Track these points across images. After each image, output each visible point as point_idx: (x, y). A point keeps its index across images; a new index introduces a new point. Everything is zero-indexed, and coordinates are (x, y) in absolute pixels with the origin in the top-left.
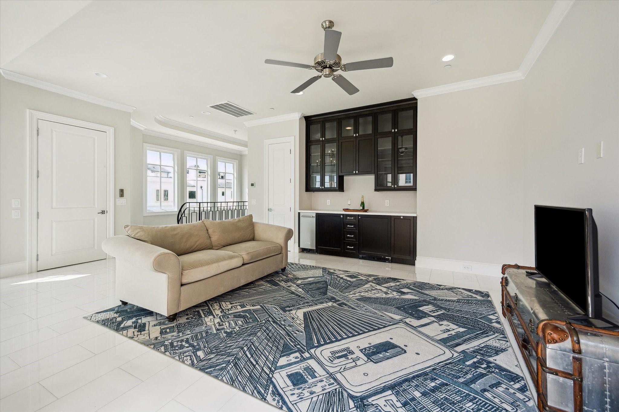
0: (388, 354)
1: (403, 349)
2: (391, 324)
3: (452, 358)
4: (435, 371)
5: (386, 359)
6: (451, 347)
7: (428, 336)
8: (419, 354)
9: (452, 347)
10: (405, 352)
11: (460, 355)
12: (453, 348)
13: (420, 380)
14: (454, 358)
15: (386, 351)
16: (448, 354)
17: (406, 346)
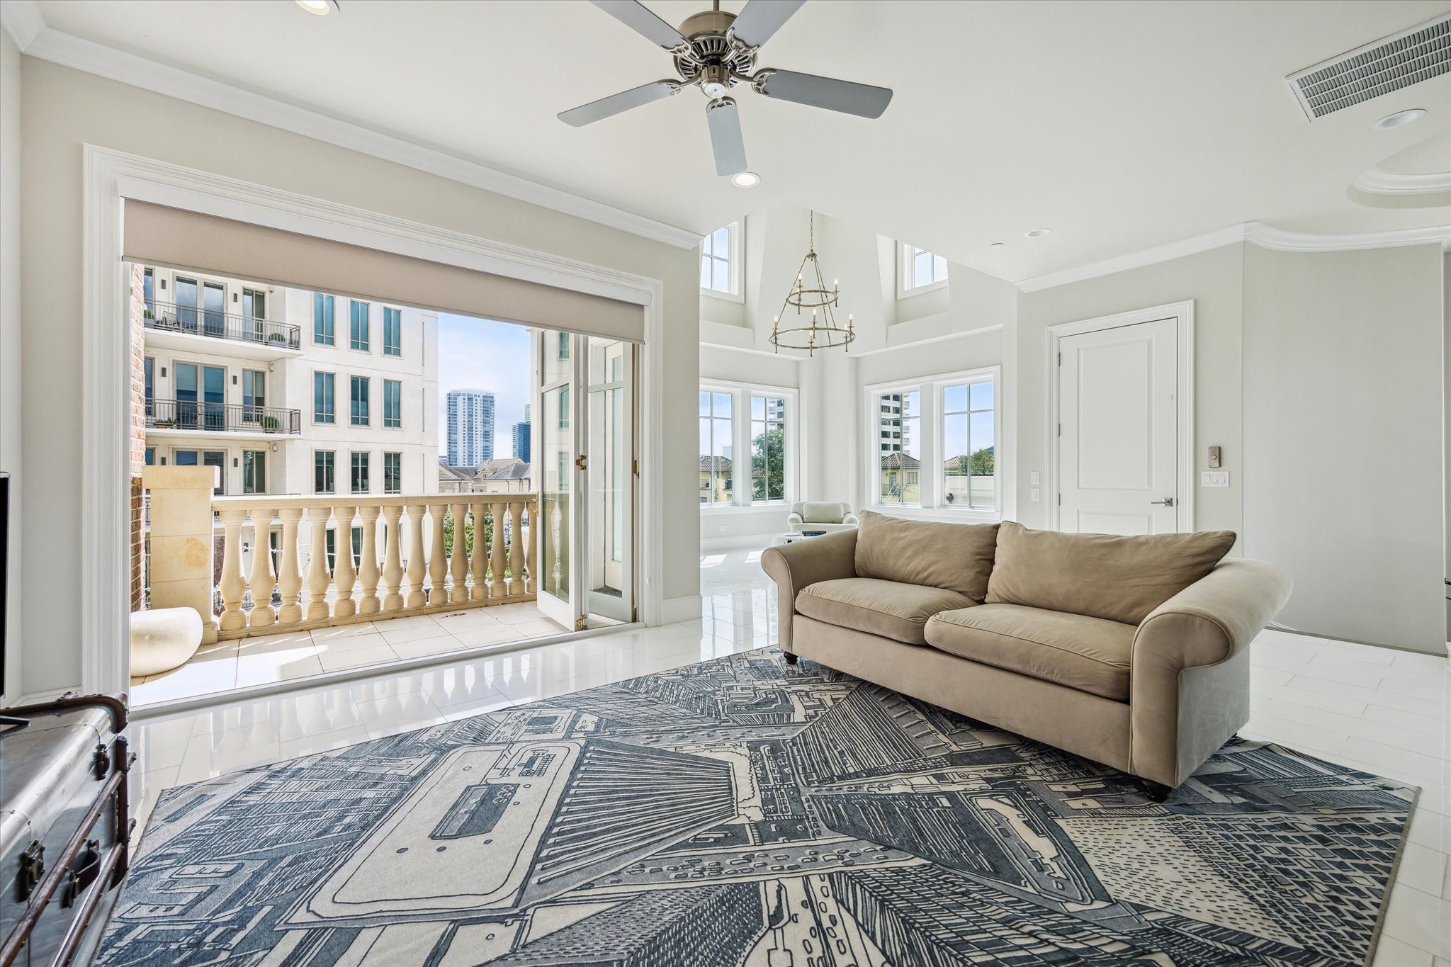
0: (463, 811)
1: (441, 838)
2: (534, 881)
3: (308, 900)
4: (349, 842)
5: (457, 802)
6: (316, 929)
7: (401, 918)
8: (398, 852)
9: (313, 933)
10: (433, 837)
11: (286, 923)
12: (311, 929)
13: (374, 812)
14: (303, 903)
15: (473, 814)
16: (323, 904)
17: (442, 849)
